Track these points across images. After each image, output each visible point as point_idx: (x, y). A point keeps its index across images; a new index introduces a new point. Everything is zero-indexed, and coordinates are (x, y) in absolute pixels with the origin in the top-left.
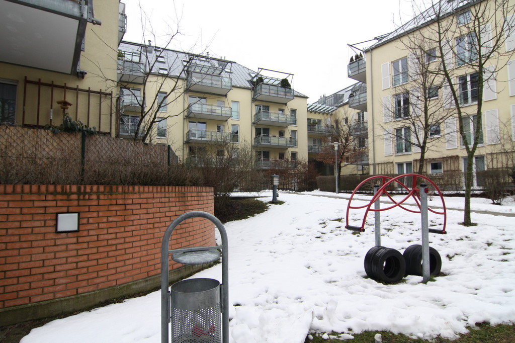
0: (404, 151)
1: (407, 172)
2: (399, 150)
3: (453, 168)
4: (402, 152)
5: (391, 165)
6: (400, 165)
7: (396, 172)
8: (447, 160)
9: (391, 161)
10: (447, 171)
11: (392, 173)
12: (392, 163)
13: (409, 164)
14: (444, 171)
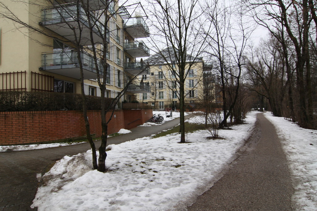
3: (157, 104)
4: (144, 99)
8: (156, 102)
9: (141, 102)
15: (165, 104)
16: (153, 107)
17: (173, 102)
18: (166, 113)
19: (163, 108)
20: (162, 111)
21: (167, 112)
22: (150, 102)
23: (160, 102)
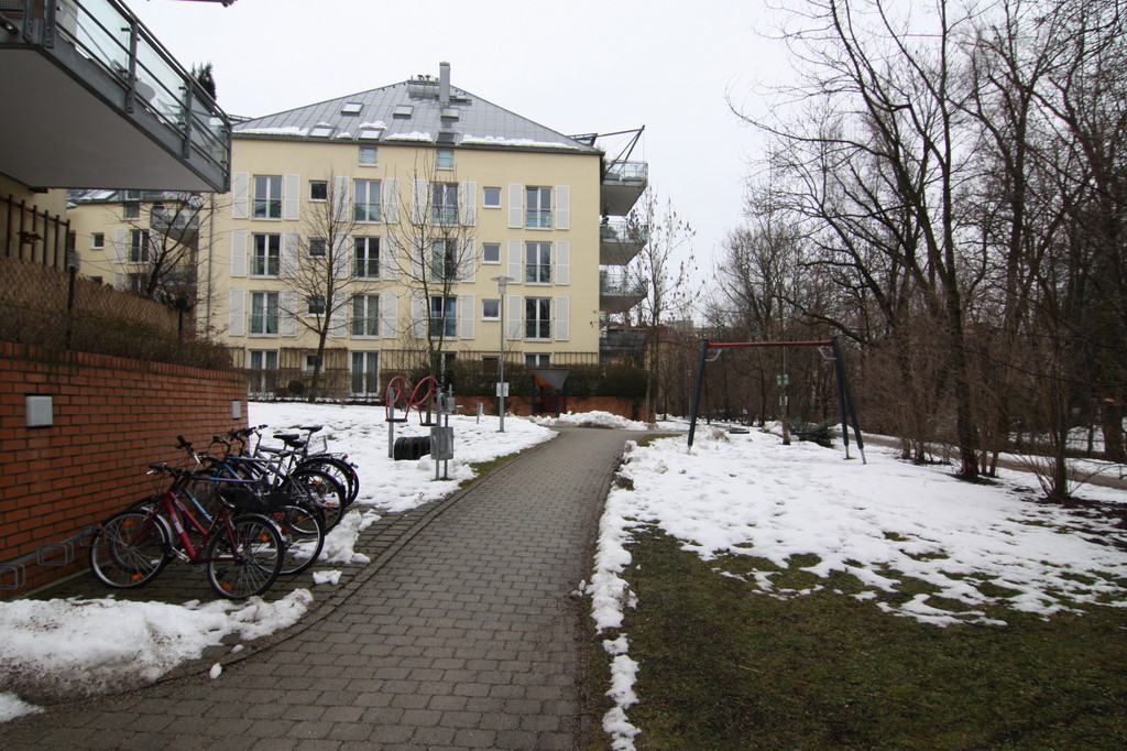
0: (265, 330)
1: (267, 365)
2: (255, 327)
3: (338, 366)
4: (261, 332)
5: (241, 352)
6: (257, 354)
7: (248, 365)
8: (331, 354)
9: (241, 346)
10: (331, 369)
11: (241, 366)
12: (243, 348)
13: (271, 354)
14: (326, 369)
15: (386, 363)
16: (310, 383)
17: (436, 356)
18: (391, 420)
19: (371, 388)
20: (365, 403)
21: (398, 414)
22: (293, 350)
23: (358, 355)
